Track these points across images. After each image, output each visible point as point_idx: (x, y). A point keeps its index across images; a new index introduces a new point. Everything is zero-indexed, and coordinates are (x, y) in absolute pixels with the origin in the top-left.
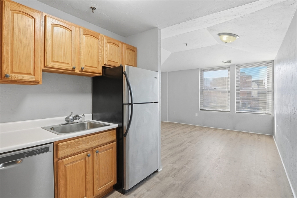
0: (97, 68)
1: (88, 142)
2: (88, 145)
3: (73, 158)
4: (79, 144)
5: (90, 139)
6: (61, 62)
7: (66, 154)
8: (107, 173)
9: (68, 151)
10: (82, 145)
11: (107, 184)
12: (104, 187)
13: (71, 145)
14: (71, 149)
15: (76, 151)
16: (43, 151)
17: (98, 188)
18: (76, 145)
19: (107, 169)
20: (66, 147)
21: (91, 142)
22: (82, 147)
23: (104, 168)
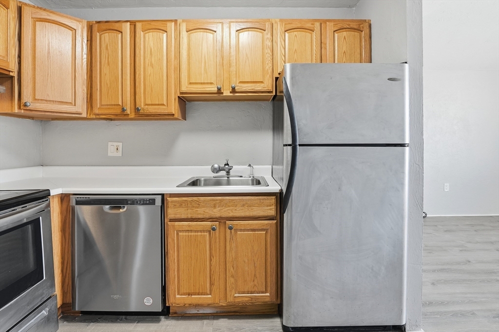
0: (262, 82)
1: (215, 207)
2: (215, 210)
3: (189, 226)
4: (199, 206)
5: (218, 202)
6: (201, 83)
7: (178, 216)
8: (255, 275)
9: (182, 213)
10: (203, 209)
11: (254, 295)
12: (246, 297)
13: (187, 204)
14: (185, 210)
15: (195, 216)
16: (148, 202)
17: (236, 294)
18: (193, 207)
19: (255, 267)
20: (178, 205)
21: (220, 208)
22: (204, 212)
23: (247, 261)
